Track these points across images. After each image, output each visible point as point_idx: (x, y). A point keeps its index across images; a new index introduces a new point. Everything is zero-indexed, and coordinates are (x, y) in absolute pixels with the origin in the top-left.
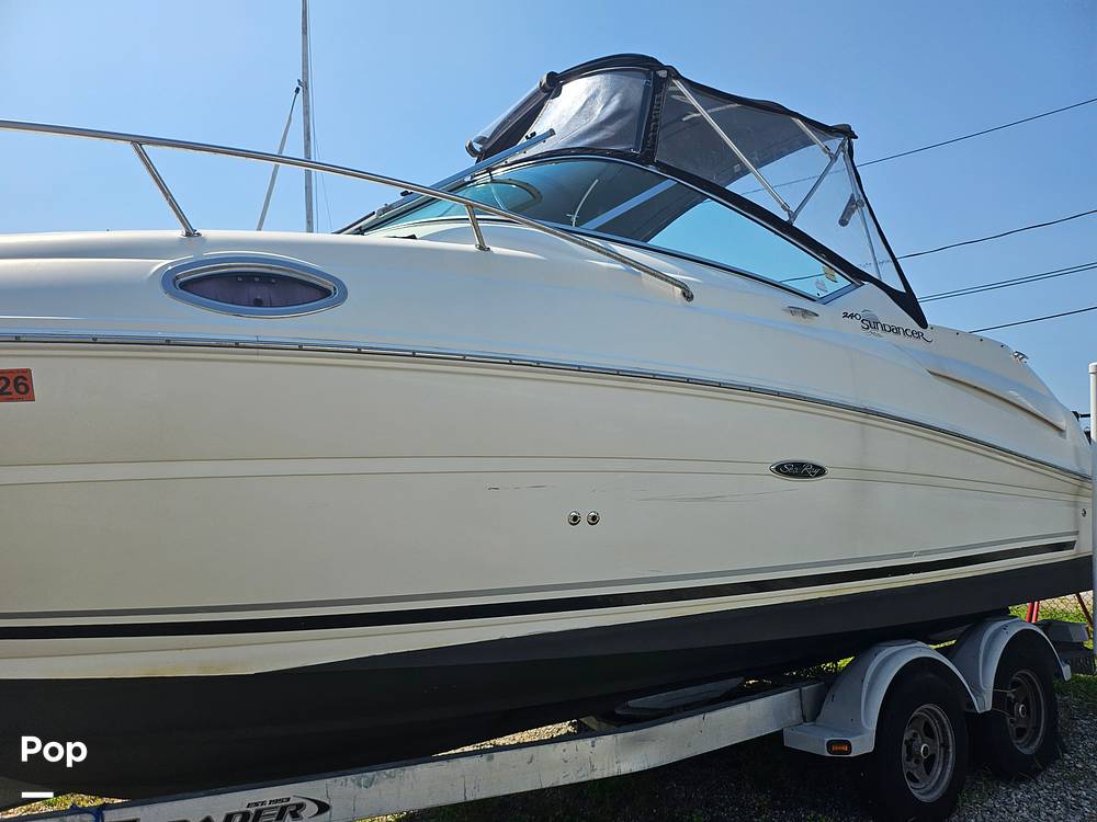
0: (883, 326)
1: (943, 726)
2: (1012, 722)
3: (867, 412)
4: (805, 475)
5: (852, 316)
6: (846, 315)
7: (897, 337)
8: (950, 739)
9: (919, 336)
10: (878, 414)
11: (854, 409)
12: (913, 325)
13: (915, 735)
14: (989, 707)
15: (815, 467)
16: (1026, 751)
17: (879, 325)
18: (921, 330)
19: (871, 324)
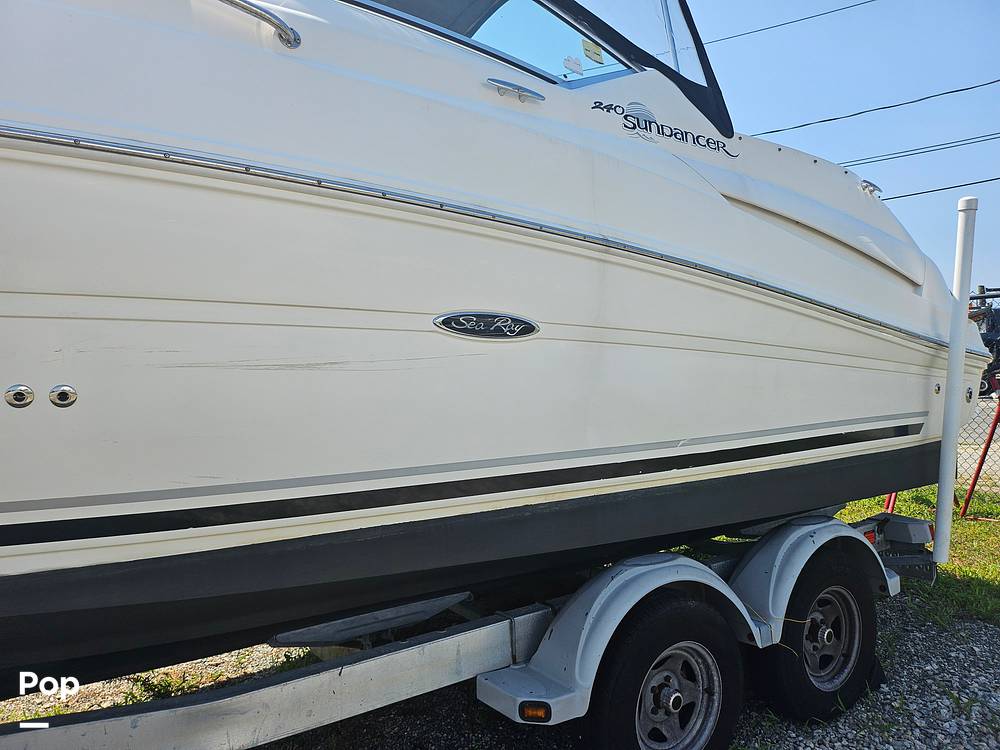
0: (660, 130)
1: (707, 667)
2: (815, 648)
3: (607, 244)
4: (499, 333)
5: (609, 108)
6: (598, 105)
7: (681, 144)
8: (716, 683)
9: (718, 146)
10: (625, 248)
11: (585, 238)
12: (710, 130)
13: (667, 678)
14: (777, 639)
15: (515, 321)
16: (827, 687)
17: (653, 126)
18: (722, 138)
19: (641, 123)
